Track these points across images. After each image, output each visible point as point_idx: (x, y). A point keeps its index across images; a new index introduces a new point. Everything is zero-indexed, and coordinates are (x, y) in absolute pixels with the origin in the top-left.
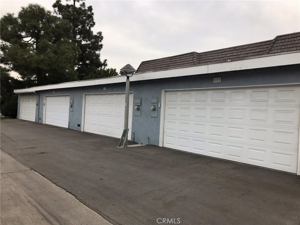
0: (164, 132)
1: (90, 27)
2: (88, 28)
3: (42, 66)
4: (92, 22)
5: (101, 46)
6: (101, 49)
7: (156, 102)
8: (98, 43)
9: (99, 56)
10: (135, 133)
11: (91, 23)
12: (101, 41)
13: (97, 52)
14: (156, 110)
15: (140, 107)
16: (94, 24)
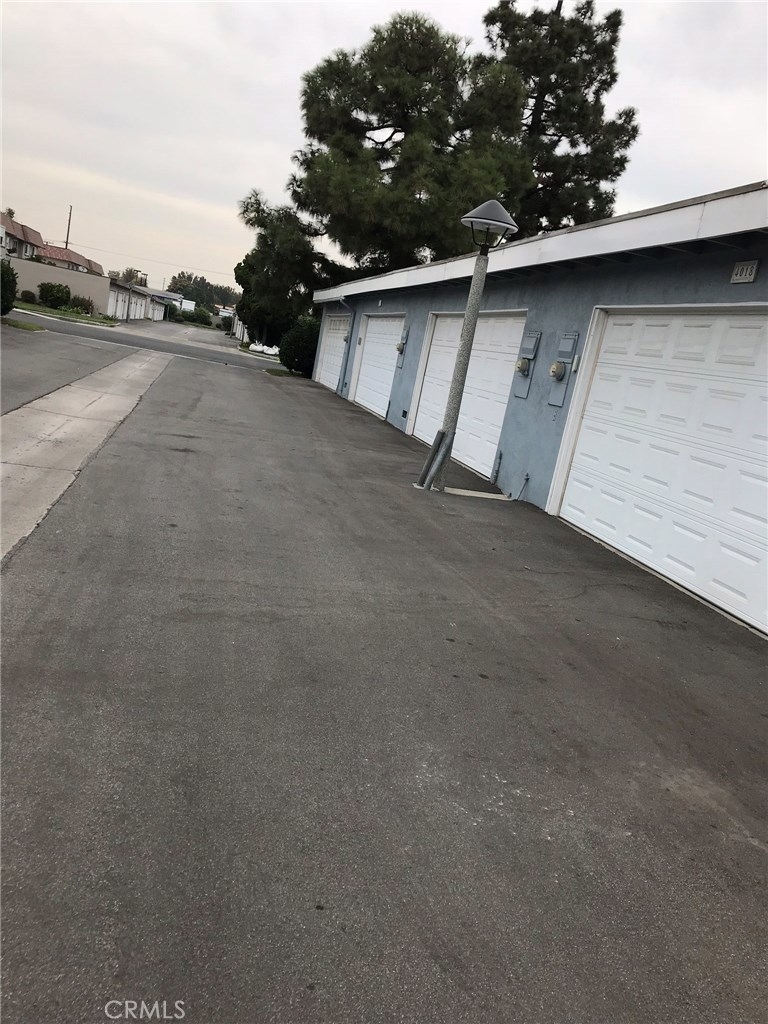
0: (570, 466)
1: (597, 94)
2: (591, 98)
3: (392, 222)
4: (608, 73)
5: (622, 161)
6: (619, 175)
7: (570, 350)
8: (612, 153)
9: (612, 201)
10: (503, 457)
11: (604, 78)
12: (626, 144)
13: (605, 186)
14: (565, 380)
15: (532, 363)
16: (614, 77)
